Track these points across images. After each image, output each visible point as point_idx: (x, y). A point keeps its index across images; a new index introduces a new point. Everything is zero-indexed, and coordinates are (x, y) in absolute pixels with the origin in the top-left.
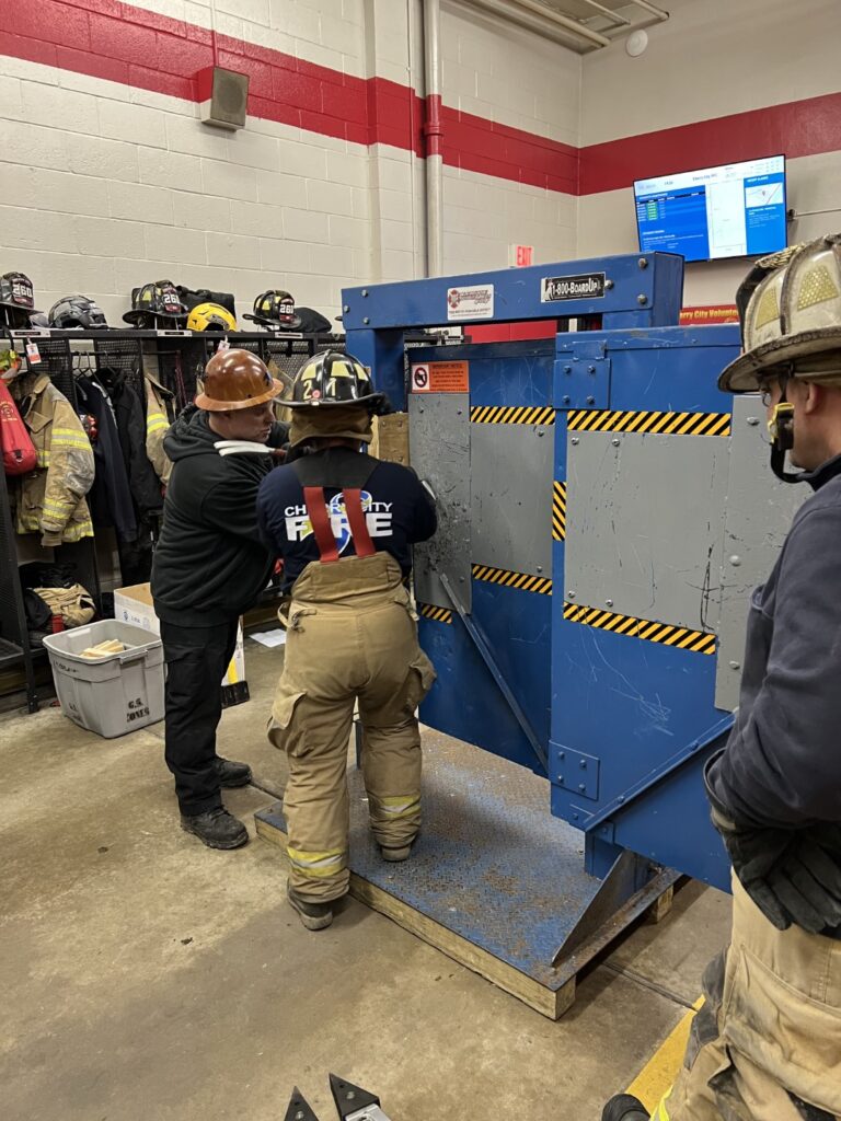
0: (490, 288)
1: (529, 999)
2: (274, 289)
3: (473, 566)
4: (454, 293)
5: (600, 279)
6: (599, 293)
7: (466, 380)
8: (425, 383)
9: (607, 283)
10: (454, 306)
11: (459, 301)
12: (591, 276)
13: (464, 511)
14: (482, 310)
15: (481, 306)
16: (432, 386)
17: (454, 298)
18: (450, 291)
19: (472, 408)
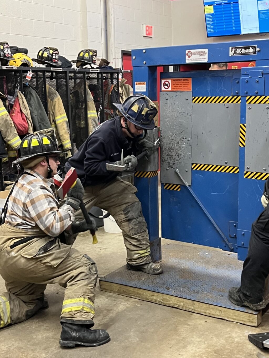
0: (206, 50)
1: (245, 322)
2: (48, 47)
3: (193, 164)
4: (189, 52)
5: (255, 48)
6: (255, 53)
7: (190, 86)
8: (168, 87)
9: (258, 49)
10: (189, 57)
11: (191, 55)
12: (251, 47)
13: (189, 141)
14: (202, 59)
15: (201, 57)
16: (172, 88)
17: (189, 54)
18: (187, 51)
19: (193, 97)
